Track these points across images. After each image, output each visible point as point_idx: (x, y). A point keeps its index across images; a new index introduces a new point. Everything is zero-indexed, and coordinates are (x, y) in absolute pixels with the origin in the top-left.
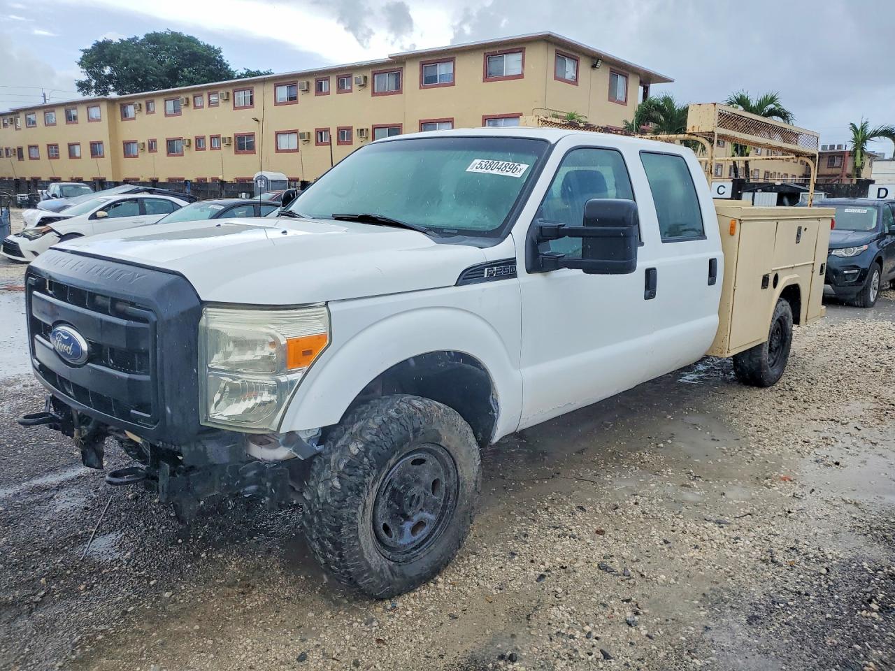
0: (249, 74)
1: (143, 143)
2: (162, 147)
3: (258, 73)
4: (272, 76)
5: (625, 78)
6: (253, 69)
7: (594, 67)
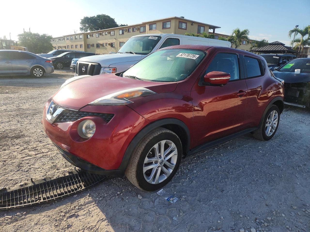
0: (122, 25)
1: (91, 45)
2: (95, 45)
3: (124, 25)
4: (127, 26)
5: (203, 28)
6: (123, 24)
7: (192, 25)
